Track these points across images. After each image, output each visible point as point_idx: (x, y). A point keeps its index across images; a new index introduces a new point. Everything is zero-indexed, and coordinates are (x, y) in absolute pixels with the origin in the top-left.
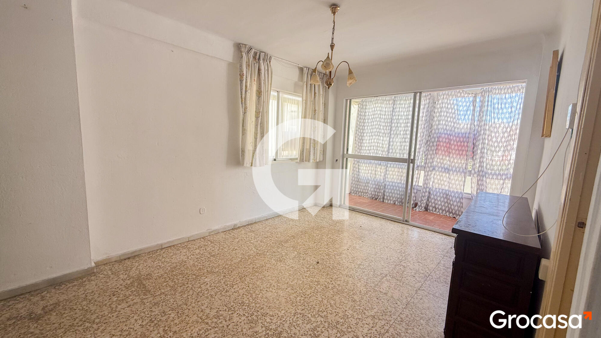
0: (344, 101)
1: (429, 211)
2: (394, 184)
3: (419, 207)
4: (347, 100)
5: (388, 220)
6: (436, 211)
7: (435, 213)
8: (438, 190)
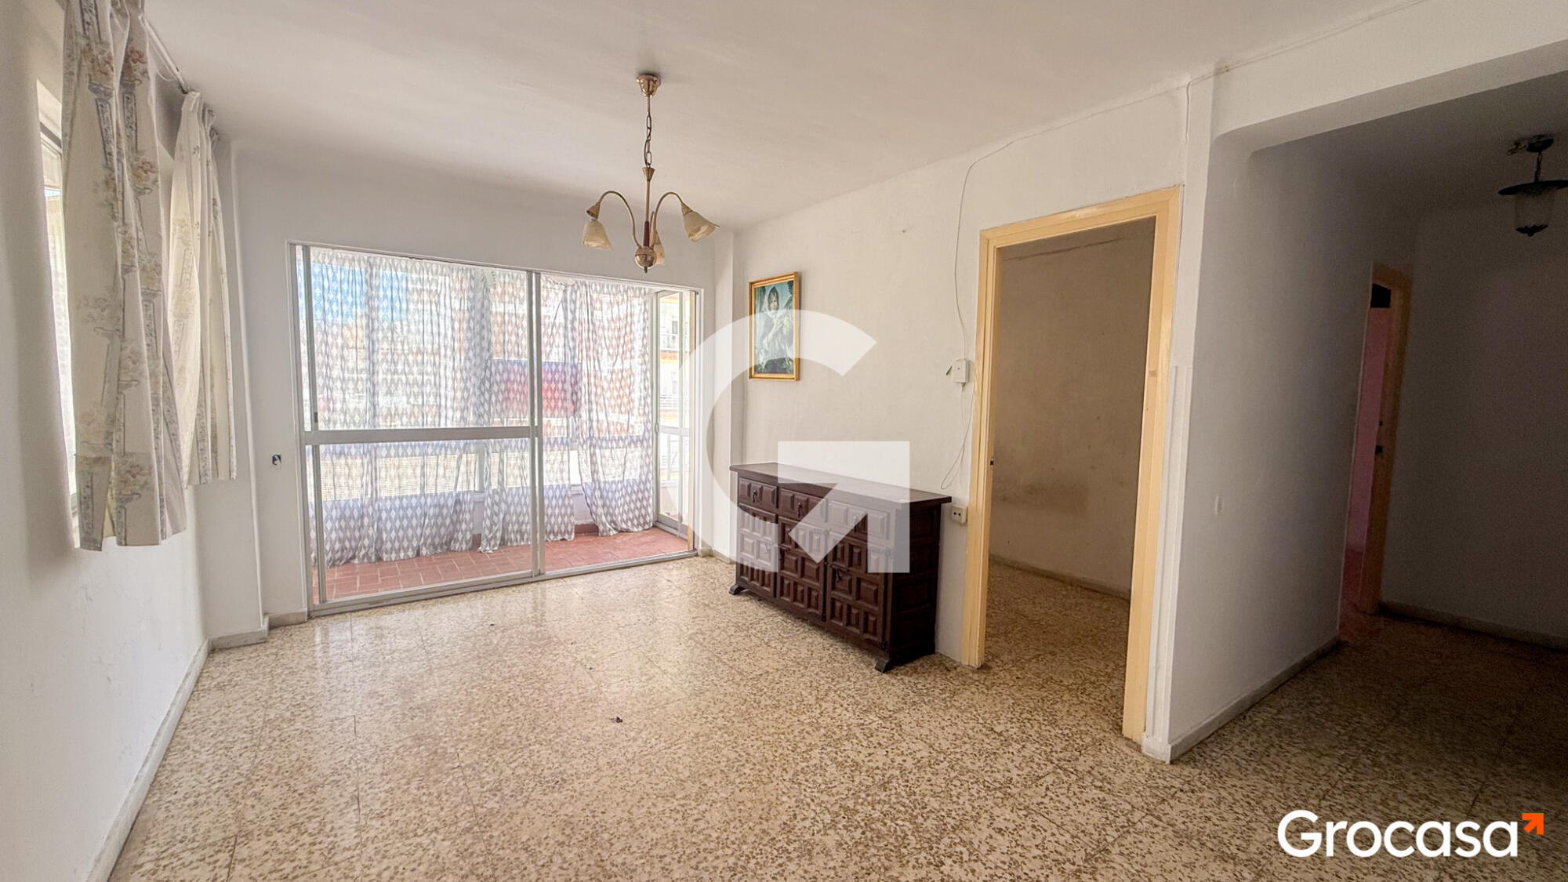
0: (286, 248)
1: (509, 544)
3: (489, 541)
4: (293, 245)
8: (514, 491)
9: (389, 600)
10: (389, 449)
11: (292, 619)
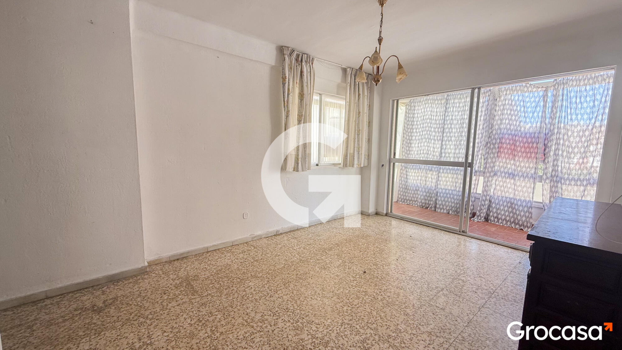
0: (391, 102)
1: (489, 221)
2: (447, 191)
3: (478, 216)
4: (393, 101)
5: (442, 230)
6: (498, 221)
7: (497, 224)
8: (500, 198)
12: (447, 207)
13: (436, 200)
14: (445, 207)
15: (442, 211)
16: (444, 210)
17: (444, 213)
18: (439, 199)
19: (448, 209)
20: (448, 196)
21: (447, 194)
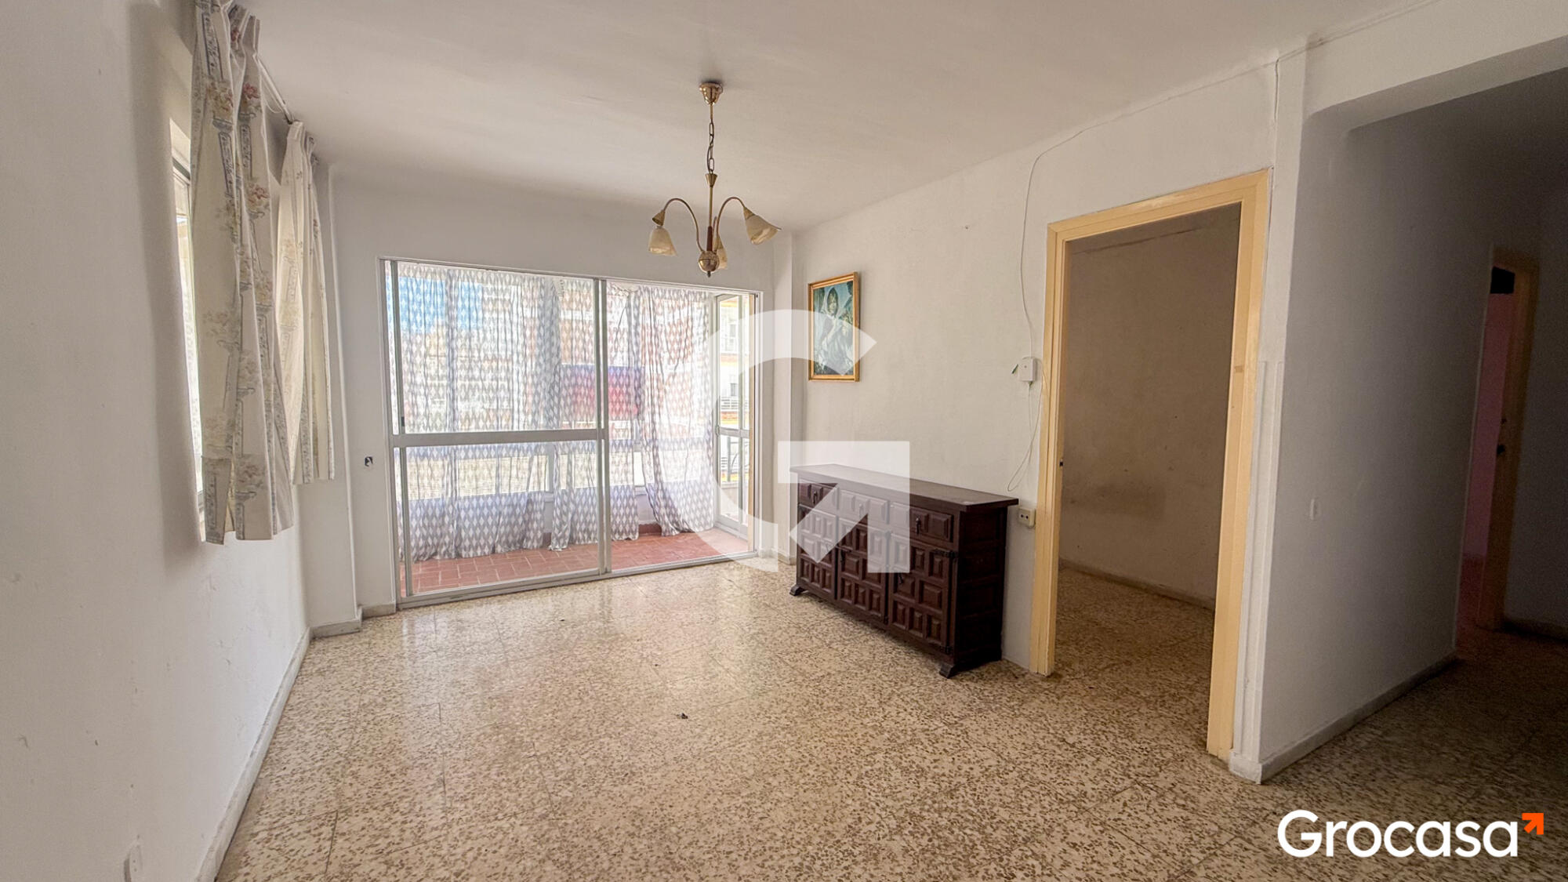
0: (377, 263)
4: (382, 261)
6: (589, 538)
8: (581, 492)
9: (466, 594)
10: (467, 451)
11: (383, 611)
12: (486, 539)
13: (459, 529)
14: (482, 542)
15: (479, 552)
16: (482, 548)
17: (485, 555)
18: (467, 524)
19: (491, 542)
20: (486, 511)
21: (482, 509)
